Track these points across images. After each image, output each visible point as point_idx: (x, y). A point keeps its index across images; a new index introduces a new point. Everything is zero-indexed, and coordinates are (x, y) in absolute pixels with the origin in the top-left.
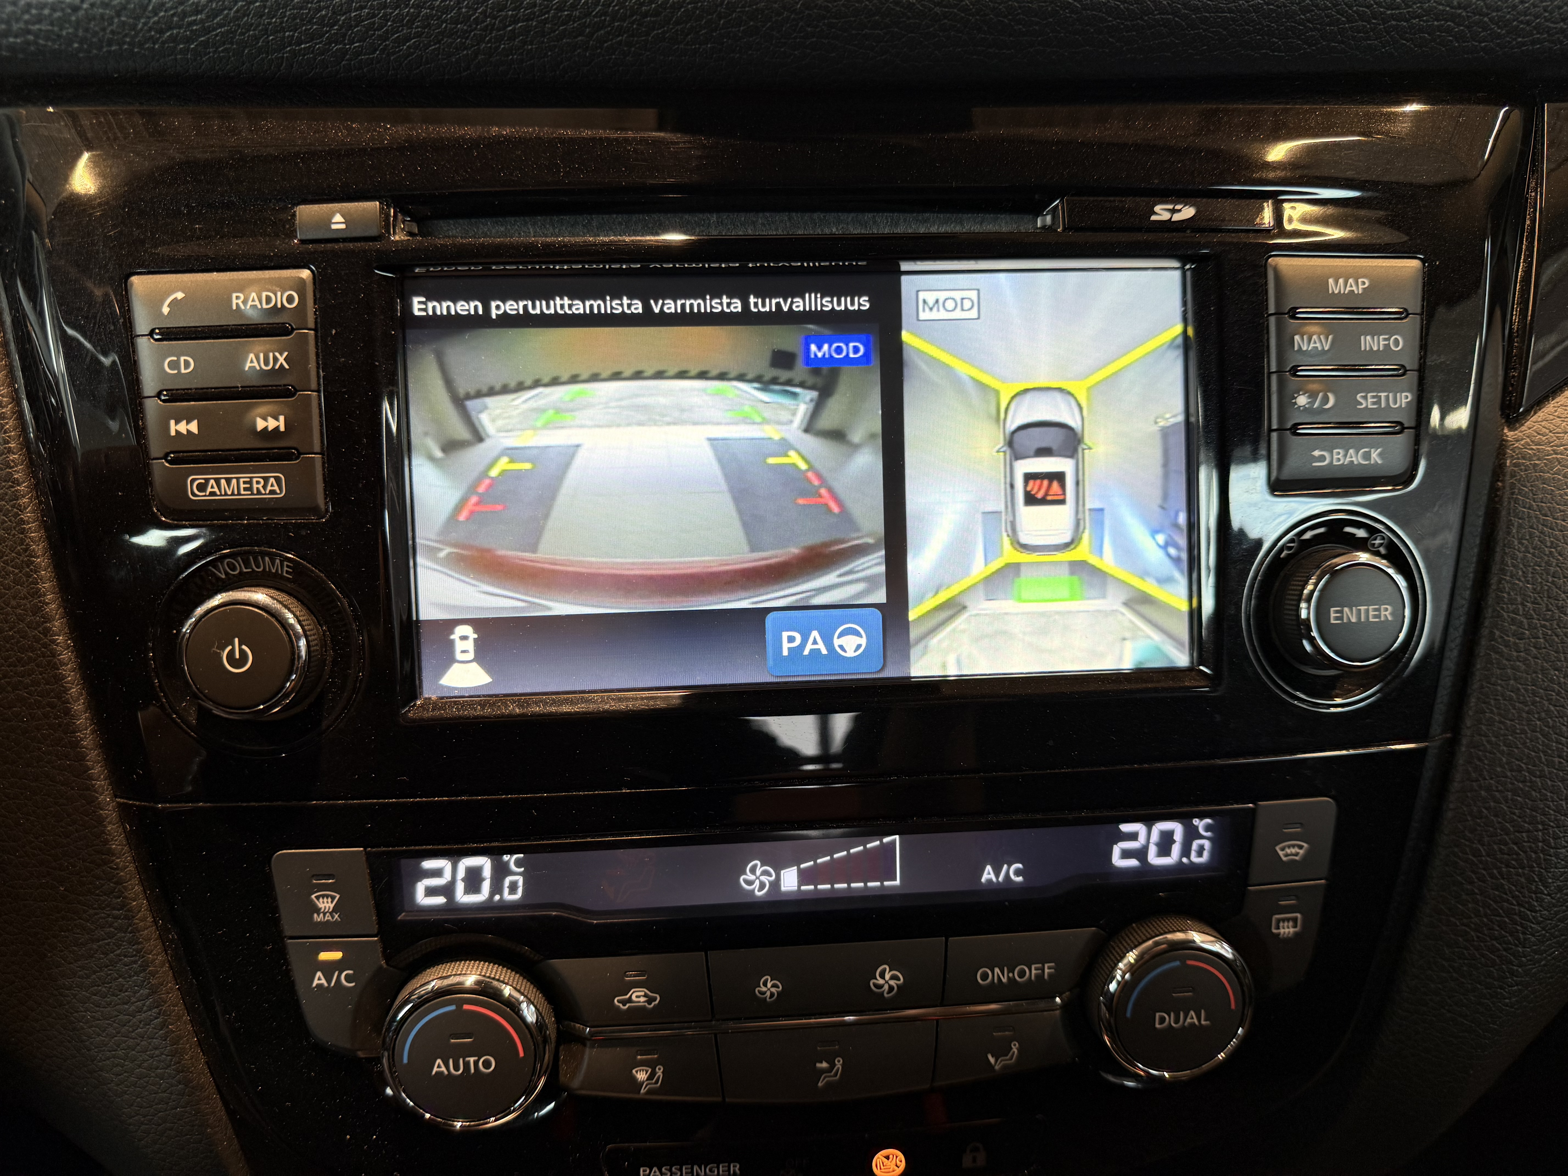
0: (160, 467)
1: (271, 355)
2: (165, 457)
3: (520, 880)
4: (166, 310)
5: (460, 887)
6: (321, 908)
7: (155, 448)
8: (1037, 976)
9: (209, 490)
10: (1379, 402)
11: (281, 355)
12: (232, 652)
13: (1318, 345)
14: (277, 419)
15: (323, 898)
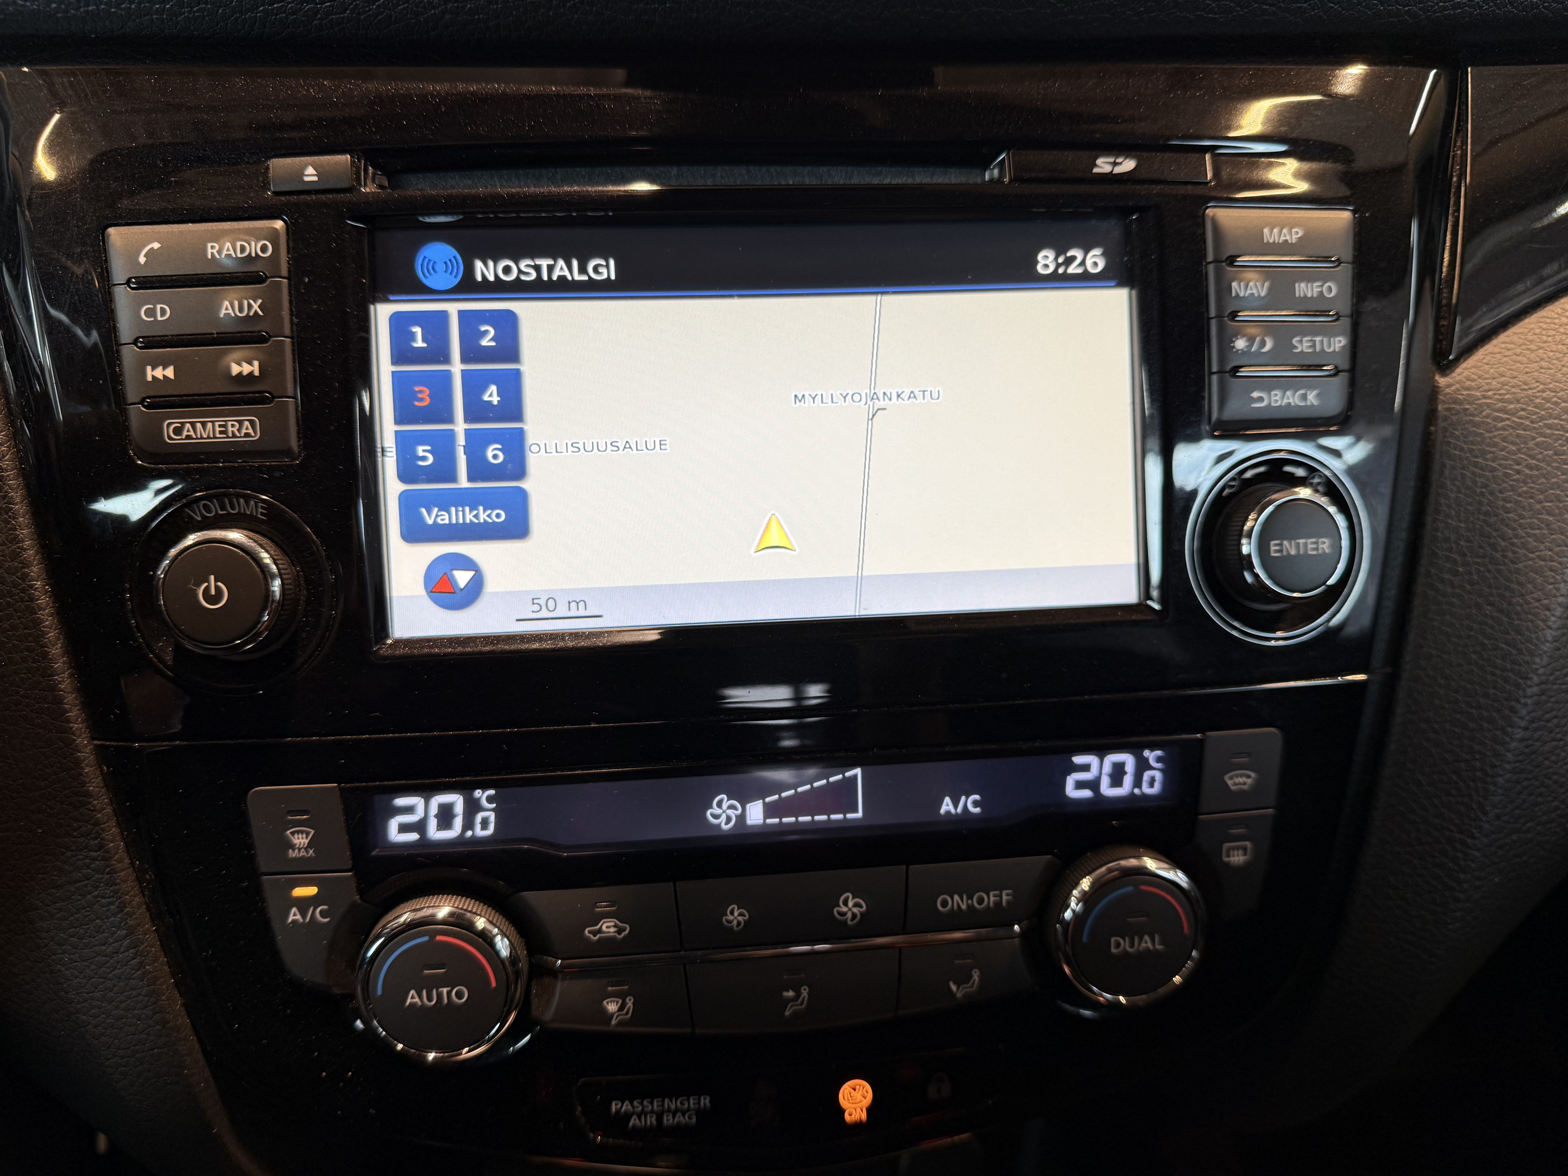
0: (136, 413)
1: (246, 303)
2: (142, 402)
3: (492, 816)
4: (142, 260)
5: (433, 823)
6: (296, 844)
7: (132, 393)
8: (996, 903)
9: (185, 433)
10: (1314, 346)
11: (255, 302)
12: (207, 590)
13: (1254, 291)
14: (251, 364)
15: (298, 834)
